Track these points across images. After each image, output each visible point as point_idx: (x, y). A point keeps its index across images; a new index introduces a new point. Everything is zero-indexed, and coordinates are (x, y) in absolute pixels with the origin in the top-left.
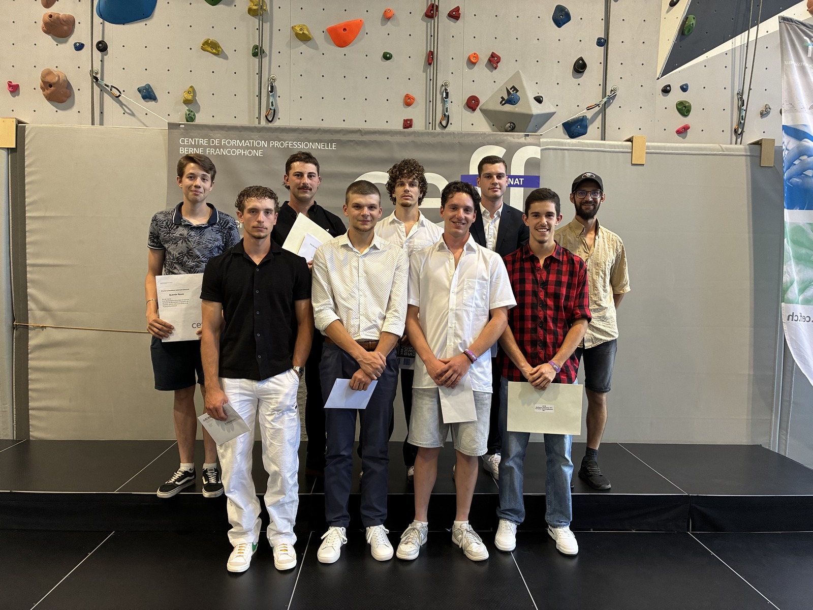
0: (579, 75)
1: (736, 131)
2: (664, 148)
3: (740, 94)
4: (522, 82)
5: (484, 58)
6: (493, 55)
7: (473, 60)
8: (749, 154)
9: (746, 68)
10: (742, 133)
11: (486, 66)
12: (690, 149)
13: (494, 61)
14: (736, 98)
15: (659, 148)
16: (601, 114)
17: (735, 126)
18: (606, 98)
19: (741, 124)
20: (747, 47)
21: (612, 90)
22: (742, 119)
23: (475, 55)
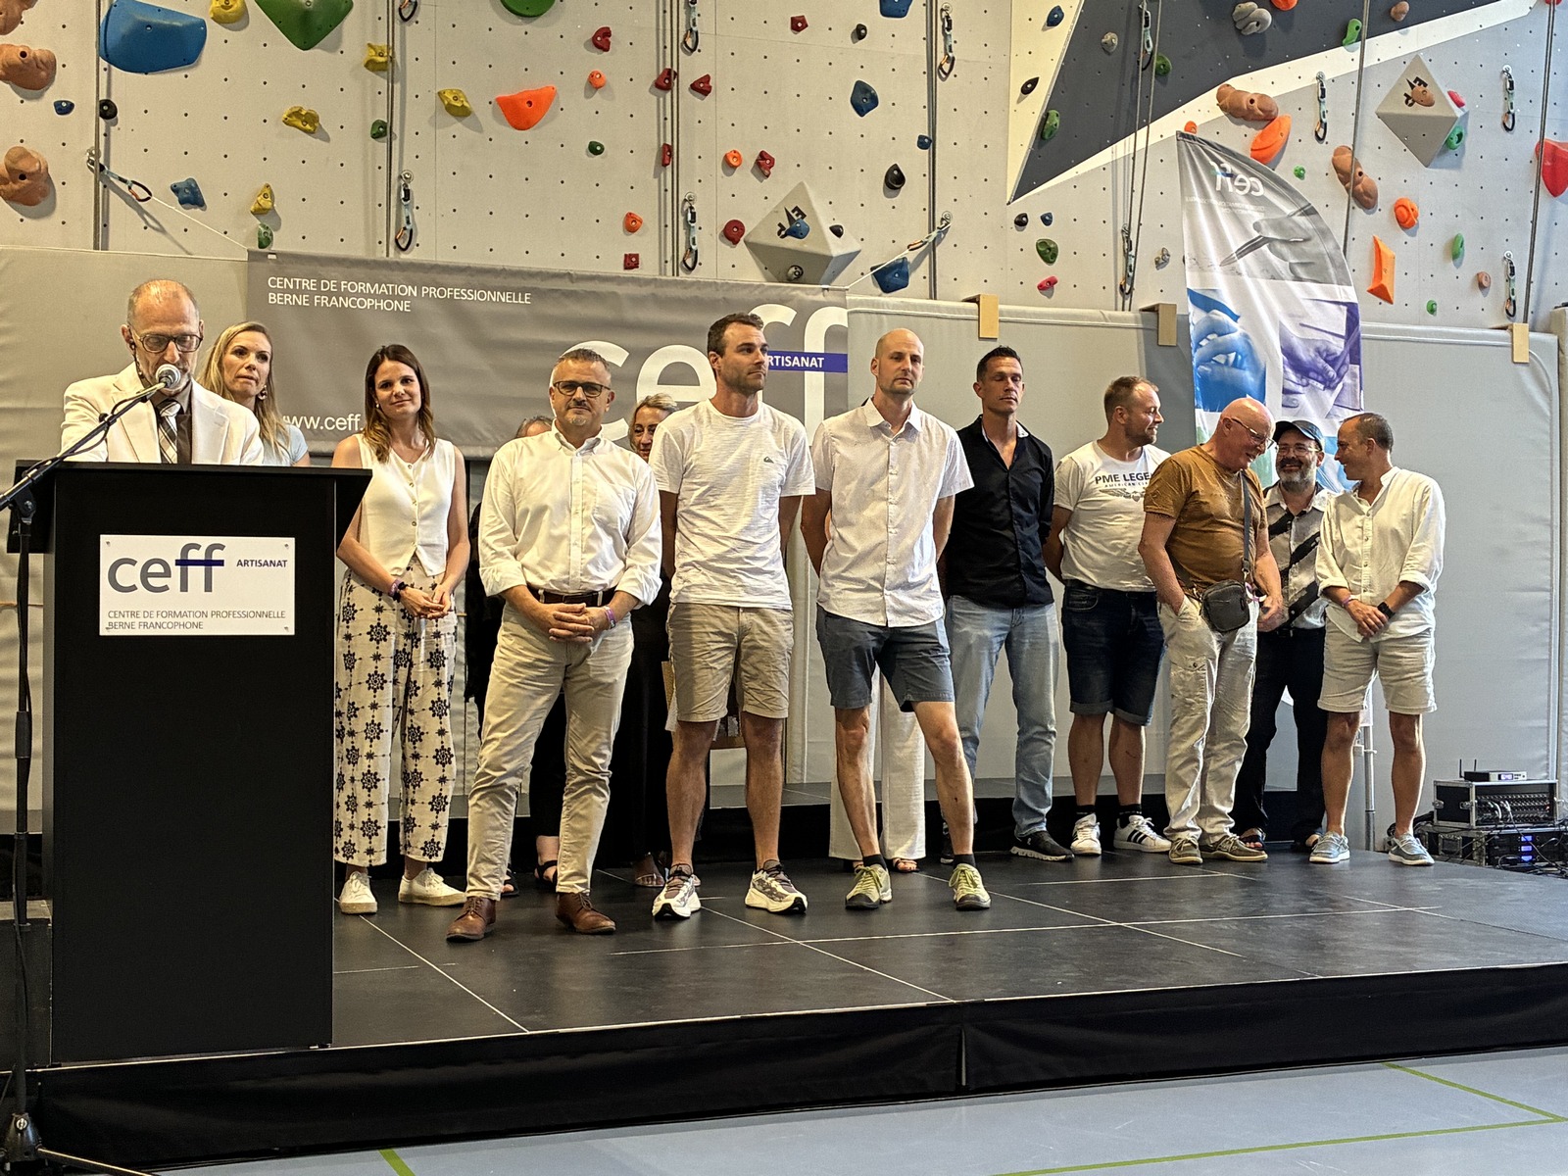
0: (893, 192)
1: (1122, 289)
2: (1024, 314)
3: (1127, 232)
4: (809, 202)
5: (749, 160)
6: (763, 156)
7: (734, 162)
8: (1140, 325)
9: (1133, 191)
10: (1130, 291)
11: (752, 171)
12: (1059, 316)
13: (764, 164)
14: (1120, 237)
15: (1018, 314)
16: (928, 257)
17: (1120, 280)
18: (937, 230)
19: (1129, 278)
20: (1134, 159)
21: (942, 219)
22: (1131, 271)
23: (736, 155)
